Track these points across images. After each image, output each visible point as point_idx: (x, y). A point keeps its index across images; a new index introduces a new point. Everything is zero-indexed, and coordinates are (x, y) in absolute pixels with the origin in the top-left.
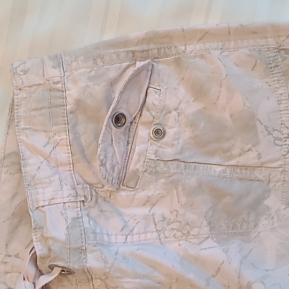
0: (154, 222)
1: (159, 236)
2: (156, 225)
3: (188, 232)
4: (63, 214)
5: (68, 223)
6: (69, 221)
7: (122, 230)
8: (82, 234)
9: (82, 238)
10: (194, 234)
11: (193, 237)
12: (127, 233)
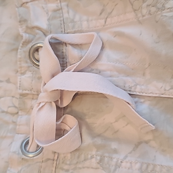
0: (130, 2)
1: (137, 15)
2: (132, 5)
3: (163, 6)
4: (44, 9)
5: (49, 15)
6: (50, 13)
7: (101, 14)
8: (61, 24)
9: (62, 28)
10: (169, 7)
11: (169, 10)
12: (106, 17)
